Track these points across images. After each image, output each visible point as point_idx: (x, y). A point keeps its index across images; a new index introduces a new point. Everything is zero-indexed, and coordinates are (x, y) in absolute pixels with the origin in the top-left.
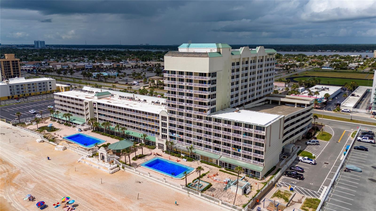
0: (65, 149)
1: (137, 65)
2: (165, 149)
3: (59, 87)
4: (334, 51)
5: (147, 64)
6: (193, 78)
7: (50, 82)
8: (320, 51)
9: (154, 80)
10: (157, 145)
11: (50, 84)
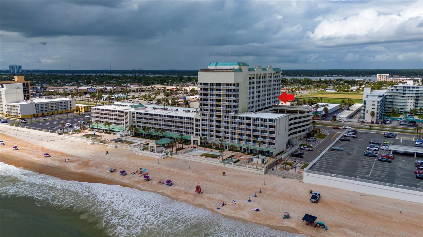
0: (116, 147)
1: (142, 88)
2: (199, 144)
3: (78, 106)
4: (340, 76)
5: (153, 88)
6: (222, 87)
7: (70, 102)
8: (327, 75)
9: (168, 100)
10: (192, 141)
11: (71, 104)
